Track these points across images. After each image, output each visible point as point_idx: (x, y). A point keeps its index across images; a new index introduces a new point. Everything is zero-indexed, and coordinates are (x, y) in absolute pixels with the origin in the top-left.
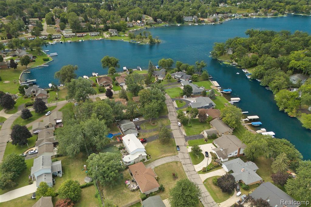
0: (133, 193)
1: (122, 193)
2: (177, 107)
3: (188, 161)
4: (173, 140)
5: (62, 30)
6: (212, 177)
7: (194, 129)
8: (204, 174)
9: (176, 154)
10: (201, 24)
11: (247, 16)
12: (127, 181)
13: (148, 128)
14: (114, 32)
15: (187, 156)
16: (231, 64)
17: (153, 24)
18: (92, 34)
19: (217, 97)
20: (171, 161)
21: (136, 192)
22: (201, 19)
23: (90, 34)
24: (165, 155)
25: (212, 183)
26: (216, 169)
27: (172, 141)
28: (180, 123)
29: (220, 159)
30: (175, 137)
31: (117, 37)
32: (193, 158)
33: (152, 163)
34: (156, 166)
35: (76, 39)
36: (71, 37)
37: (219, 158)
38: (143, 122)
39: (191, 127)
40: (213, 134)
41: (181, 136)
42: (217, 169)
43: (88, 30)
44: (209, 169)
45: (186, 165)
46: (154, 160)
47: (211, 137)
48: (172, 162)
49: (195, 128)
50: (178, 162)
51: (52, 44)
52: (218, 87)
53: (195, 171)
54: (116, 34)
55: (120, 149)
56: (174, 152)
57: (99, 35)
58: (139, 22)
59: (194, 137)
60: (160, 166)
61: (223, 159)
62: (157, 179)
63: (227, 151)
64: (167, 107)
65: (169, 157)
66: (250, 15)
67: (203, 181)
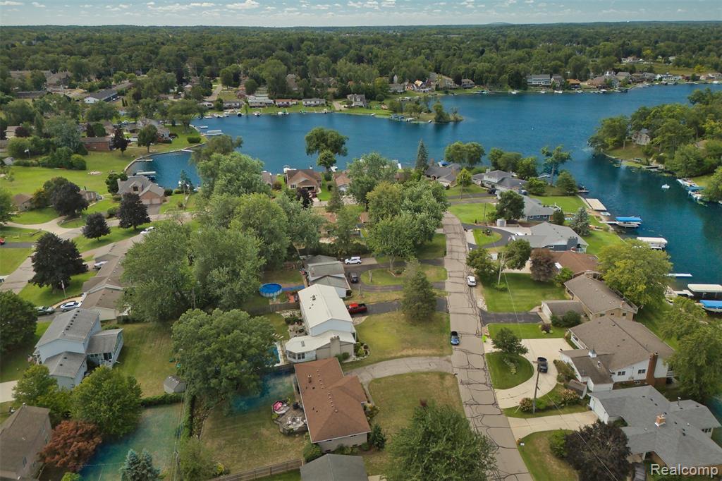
0: (286, 441)
1: (255, 436)
2: (474, 243)
3: (480, 376)
4: (445, 316)
5: (249, 94)
6: (550, 432)
7: (514, 297)
8: (525, 418)
9: (445, 352)
10: (571, 92)
11: (695, 79)
12: (280, 405)
13: (381, 282)
14: (358, 101)
15: (479, 362)
16: (644, 167)
17: (451, 89)
18: (308, 103)
19: (596, 234)
20: (427, 370)
21: (297, 439)
22: (572, 81)
23: (304, 103)
24: (410, 352)
25: (549, 450)
26: (566, 410)
27: (442, 319)
28: (472, 279)
29: (586, 383)
30: (451, 310)
31: (362, 109)
32: (497, 371)
33: (367, 367)
34: (377, 377)
35: (272, 111)
36: (263, 107)
37: (579, 378)
38: (371, 267)
39: (504, 290)
40: (570, 313)
41: (470, 311)
42: (572, 410)
43: (302, 94)
44: (542, 407)
45: (471, 387)
47: (565, 320)
48: (427, 373)
49: (516, 294)
50: (448, 374)
51: (219, 117)
52: (602, 213)
53: (497, 407)
54: (361, 104)
55: (289, 321)
56: (442, 347)
57: (323, 105)
58: (419, 83)
59: (510, 316)
60: (389, 377)
61: (595, 382)
62: (370, 414)
63: (609, 362)
64: (445, 241)
65: (423, 358)
66: (702, 78)
67: (517, 440)
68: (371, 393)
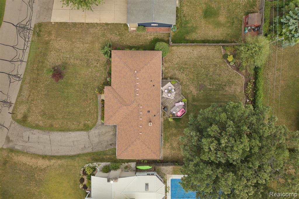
9: (5, 154)
24: (40, 162)
34: (85, 133)
45: (5, 99)
46: (77, 159)
50: (17, 121)
68: (97, 113)
